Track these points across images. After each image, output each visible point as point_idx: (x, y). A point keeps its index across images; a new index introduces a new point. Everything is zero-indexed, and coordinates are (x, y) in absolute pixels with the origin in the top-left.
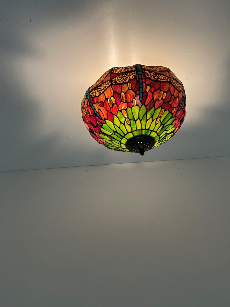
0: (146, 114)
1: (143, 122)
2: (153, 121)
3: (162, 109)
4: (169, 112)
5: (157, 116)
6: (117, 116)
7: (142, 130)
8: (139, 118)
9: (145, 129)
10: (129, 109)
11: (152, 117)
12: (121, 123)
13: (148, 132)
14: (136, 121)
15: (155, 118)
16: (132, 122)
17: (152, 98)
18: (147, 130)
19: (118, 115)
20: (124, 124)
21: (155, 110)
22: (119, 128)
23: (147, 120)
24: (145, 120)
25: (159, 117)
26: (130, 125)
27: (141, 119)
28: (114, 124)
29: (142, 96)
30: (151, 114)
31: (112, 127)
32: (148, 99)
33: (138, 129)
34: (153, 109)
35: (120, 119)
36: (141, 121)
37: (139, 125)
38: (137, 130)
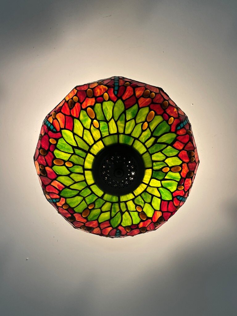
0: (124, 112)
1: (121, 124)
2: (136, 124)
3: (150, 110)
4: (164, 120)
5: (143, 119)
6: (78, 119)
7: (118, 134)
8: (113, 117)
9: (124, 133)
10: (98, 105)
11: (135, 118)
12: (84, 128)
13: (129, 140)
14: (108, 122)
15: (140, 121)
16: (103, 124)
17: (132, 93)
18: (127, 137)
19: (81, 117)
20: (90, 130)
21: (139, 108)
22: (82, 138)
23: (126, 121)
24: (124, 122)
25: (146, 121)
26: (99, 129)
27: (116, 119)
28: (74, 134)
29: (118, 89)
30: (133, 113)
31: (71, 140)
32: (126, 94)
33: (112, 132)
34: (135, 107)
35: (83, 123)
36: (116, 122)
37: (113, 128)
38: (110, 135)
